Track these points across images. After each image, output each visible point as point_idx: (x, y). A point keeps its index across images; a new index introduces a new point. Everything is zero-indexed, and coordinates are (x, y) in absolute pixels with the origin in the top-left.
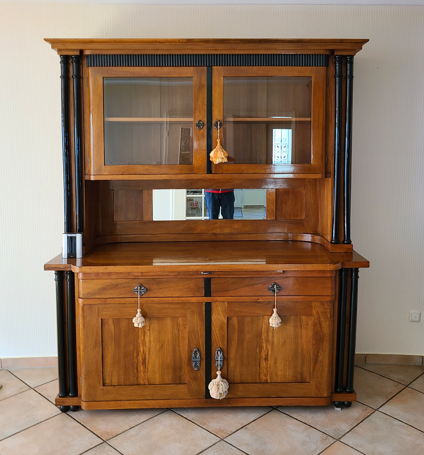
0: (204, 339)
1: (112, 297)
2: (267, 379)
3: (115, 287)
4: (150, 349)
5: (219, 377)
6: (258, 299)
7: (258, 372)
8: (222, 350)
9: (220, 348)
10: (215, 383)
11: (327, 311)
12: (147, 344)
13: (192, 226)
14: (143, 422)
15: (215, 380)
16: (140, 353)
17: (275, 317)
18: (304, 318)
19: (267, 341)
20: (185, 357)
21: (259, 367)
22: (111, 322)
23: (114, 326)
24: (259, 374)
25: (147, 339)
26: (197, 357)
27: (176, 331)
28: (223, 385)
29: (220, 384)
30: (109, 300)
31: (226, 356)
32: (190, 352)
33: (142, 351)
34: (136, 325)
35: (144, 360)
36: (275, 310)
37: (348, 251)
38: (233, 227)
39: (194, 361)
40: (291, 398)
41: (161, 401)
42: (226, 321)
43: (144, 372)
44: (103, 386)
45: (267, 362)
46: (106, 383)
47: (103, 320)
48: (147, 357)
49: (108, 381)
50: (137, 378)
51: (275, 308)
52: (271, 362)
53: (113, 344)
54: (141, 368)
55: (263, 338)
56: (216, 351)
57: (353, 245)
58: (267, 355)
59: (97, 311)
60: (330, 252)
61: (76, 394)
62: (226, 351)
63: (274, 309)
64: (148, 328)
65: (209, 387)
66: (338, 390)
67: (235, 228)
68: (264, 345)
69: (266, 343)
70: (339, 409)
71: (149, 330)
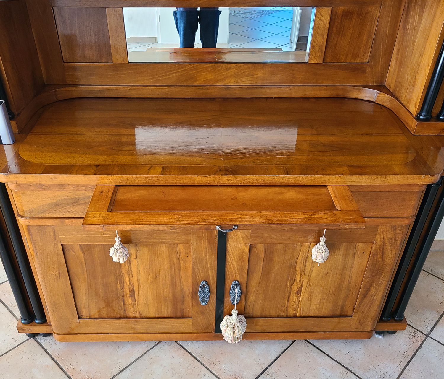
0: (215, 271)
1: (73, 216)
2: (296, 313)
3: (74, 202)
4: (138, 281)
5: (234, 316)
7: (286, 306)
8: (238, 284)
9: (238, 281)
10: (229, 324)
12: (135, 275)
13: (191, 73)
14: (137, 360)
15: (229, 317)
16: (125, 284)
17: (322, 250)
18: (360, 245)
19: (303, 273)
20: (189, 290)
21: (288, 301)
22: (77, 248)
24: (287, 308)
26: (205, 291)
27: (175, 260)
28: (240, 328)
29: (236, 326)
30: (68, 220)
31: (244, 290)
32: (195, 284)
33: (128, 283)
34: (115, 259)
35: (132, 291)
36: (323, 240)
38: (256, 76)
39: (201, 296)
41: (158, 335)
42: (247, 250)
43: (134, 305)
44: (79, 318)
45: (299, 295)
46: (82, 315)
47: (63, 245)
48: (136, 289)
49: (84, 313)
50: (124, 310)
51: (322, 237)
52: (304, 295)
53: (86, 273)
54: (129, 301)
55: (298, 269)
56: (231, 285)
58: (300, 289)
59: (52, 233)
60: (413, 133)
62: (245, 285)
64: (133, 256)
65: (221, 326)
67: (258, 77)
68: (298, 278)
69: (301, 275)
70: (381, 337)
71: (136, 258)
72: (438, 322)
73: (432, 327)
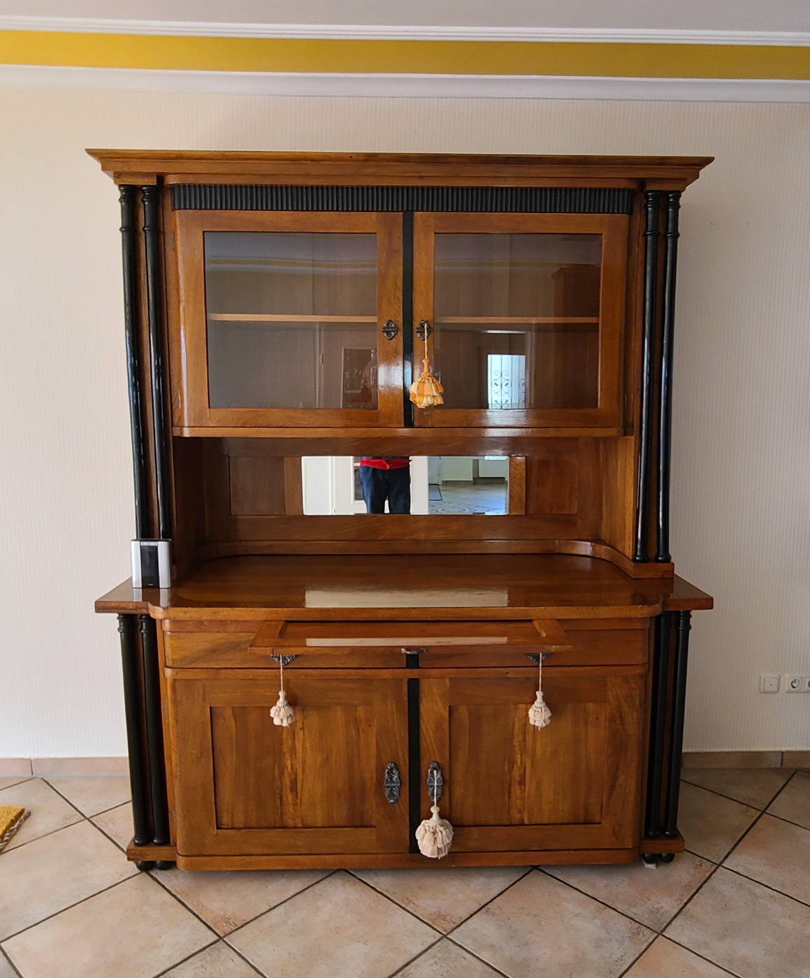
0: (406, 748)
1: (230, 667)
2: (523, 819)
3: (235, 647)
4: (304, 762)
5: (435, 817)
6: (507, 673)
7: (507, 805)
8: (439, 768)
9: (437, 763)
10: (427, 828)
11: (633, 693)
12: (299, 755)
14: (294, 896)
15: (427, 821)
16: (285, 770)
17: (541, 708)
18: (591, 706)
19: (524, 750)
20: (372, 779)
21: (509, 797)
22: (228, 713)
23: (235, 720)
24: (509, 809)
25: (299, 745)
26: (394, 779)
27: (353, 731)
28: (444, 833)
29: (438, 830)
30: (223, 671)
31: (447, 777)
32: (380, 770)
33: (289, 767)
34: (277, 722)
35: (294, 783)
36: (539, 694)
37: (665, 576)
39: (388, 787)
40: (566, 852)
41: (327, 856)
42: (446, 715)
43: (295, 804)
44: (218, 828)
45: (523, 787)
46: (223, 823)
47: (213, 710)
48: (300, 777)
49: (226, 820)
50: (281, 815)
51: (538, 690)
52: (530, 787)
53: (235, 753)
54: (289, 798)
55: (516, 744)
56: (429, 768)
57: (673, 564)
58: (523, 776)
59: (201, 691)
60: (633, 577)
61: (166, 840)
62: (448, 769)
63: (537, 693)
64: (300, 725)
65: (416, 835)
66: (650, 833)
67: (453, 530)
68: (518, 757)
69: (521, 754)
70: (652, 866)
71: (302, 729)
72: (733, 849)
73: (725, 854)
